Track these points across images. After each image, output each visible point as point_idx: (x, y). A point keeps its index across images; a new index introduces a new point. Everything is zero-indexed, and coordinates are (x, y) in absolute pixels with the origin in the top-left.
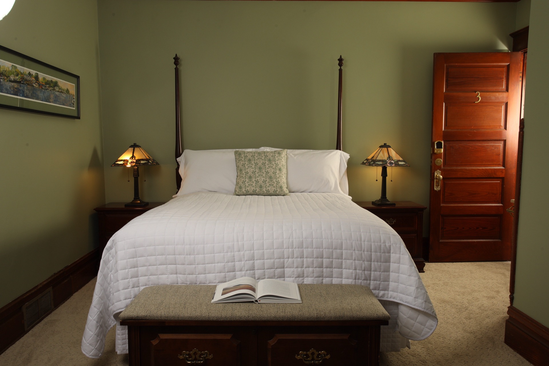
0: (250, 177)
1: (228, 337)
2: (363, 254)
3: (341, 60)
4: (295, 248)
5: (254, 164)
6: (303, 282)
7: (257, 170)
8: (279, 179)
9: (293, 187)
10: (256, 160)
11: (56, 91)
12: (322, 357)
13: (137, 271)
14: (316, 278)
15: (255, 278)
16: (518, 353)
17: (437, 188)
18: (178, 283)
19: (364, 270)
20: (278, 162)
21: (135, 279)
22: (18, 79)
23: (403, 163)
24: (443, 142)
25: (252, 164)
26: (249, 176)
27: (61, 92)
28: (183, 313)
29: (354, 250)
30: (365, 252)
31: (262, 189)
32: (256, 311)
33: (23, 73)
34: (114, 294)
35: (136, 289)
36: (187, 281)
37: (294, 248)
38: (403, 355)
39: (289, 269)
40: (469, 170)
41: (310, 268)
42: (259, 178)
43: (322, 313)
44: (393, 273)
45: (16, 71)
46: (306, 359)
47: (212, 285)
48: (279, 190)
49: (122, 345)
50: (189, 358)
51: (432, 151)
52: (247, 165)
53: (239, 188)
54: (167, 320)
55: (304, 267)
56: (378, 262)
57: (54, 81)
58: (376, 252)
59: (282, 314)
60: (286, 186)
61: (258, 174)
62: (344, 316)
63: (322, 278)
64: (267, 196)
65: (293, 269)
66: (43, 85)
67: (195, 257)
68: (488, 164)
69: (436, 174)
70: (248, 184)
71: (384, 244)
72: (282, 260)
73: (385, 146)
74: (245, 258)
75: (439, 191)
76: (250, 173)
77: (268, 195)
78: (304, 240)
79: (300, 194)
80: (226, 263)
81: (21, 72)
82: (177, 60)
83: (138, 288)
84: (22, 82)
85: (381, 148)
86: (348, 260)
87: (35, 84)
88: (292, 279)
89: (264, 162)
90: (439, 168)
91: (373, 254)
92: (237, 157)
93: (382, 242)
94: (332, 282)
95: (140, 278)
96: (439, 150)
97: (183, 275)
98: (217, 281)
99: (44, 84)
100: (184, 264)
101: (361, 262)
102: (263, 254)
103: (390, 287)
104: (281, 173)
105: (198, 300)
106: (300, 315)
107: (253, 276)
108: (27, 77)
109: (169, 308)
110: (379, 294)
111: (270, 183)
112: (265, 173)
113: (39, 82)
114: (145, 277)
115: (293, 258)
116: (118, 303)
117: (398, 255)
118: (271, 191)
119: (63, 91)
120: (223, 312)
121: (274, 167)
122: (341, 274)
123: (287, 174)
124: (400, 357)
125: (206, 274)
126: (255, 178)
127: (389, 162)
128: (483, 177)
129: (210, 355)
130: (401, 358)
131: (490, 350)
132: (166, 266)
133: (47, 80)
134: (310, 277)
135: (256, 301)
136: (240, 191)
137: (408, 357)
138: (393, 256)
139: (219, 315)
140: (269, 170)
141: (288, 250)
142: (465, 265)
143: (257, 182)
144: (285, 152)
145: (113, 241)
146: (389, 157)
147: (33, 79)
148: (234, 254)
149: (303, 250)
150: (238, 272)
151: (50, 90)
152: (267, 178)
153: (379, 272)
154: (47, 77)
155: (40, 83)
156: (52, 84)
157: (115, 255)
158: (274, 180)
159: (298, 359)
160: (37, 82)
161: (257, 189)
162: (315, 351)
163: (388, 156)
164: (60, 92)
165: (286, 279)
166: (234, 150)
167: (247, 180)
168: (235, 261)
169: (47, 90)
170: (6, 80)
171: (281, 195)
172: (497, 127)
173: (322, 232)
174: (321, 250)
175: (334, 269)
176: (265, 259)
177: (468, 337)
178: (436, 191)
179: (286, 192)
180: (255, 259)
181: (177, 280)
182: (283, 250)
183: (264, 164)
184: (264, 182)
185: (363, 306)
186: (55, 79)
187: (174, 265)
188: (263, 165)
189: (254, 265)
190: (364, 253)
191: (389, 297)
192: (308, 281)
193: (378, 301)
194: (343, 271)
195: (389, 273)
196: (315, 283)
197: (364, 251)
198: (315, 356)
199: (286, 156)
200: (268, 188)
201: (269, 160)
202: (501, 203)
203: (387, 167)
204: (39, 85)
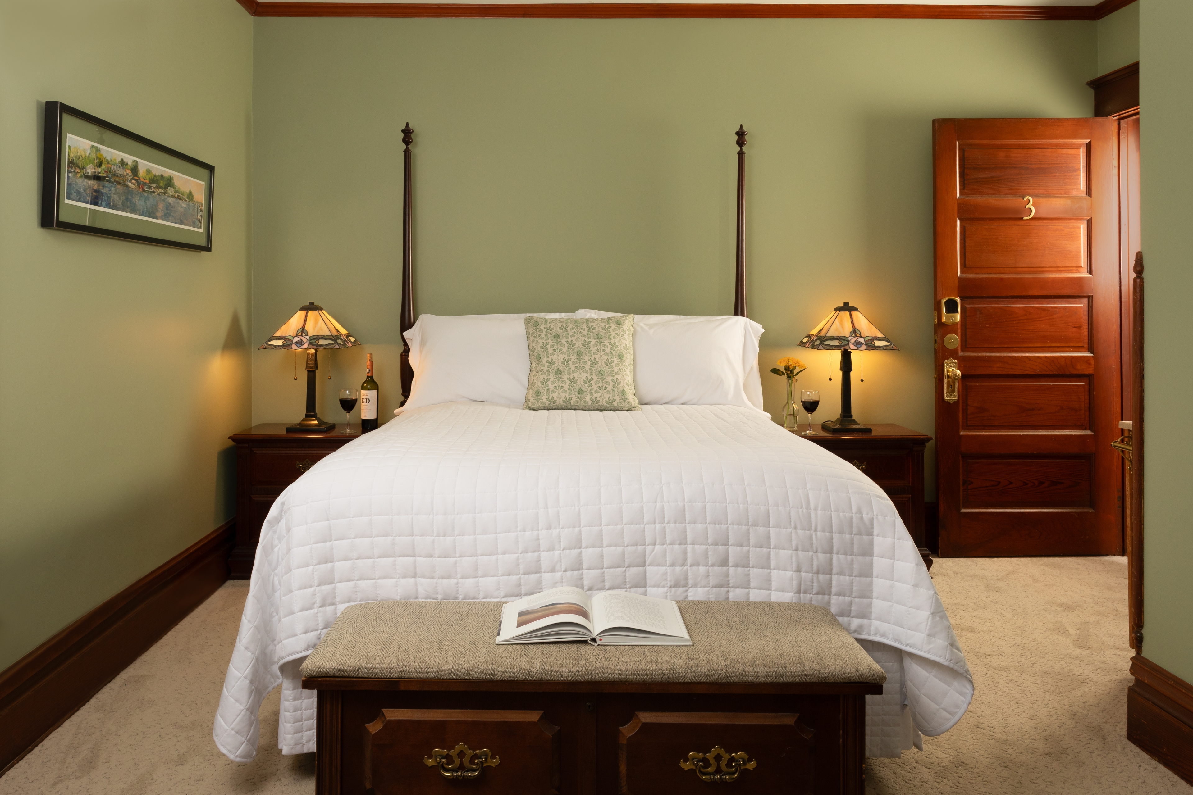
0: (559, 372)
1: (533, 716)
2: (814, 536)
3: (741, 134)
4: (668, 523)
5: (566, 345)
6: (687, 597)
7: (571, 357)
8: (619, 377)
9: (649, 393)
10: (569, 336)
11: (168, 196)
12: (740, 765)
13: (332, 570)
14: (714, 590)
15: (582, 587)
16: (1159, 762)
17: (949, 397)
18: (417, 598)
19: (818, 573)
20: (616, 340)
21: (327, 588)
22: (100, 173)
23: (884, 343)
24: (958, 300)
25: (563, 345)
26: (556, 368)
27: (179, 198)
28: (437, 663)
29: (795, 528)
30: (819, 533)
31: (582, 396)
32: (595, 660)
33: (111, 160)
34: (283, 620)
35: (329, 609)
36: (437, 593)
37: (666, 522)
38: (905, 766)
39: (657, 567)
40: (1017, 358)
41: (700, 567)
42: (578, 373)
43: (737, 666)
44: (880, 580)
45: (97, 158)
46: (702, 770)
47: (493, 602)
48: (618, 399)
49: (294, 733)
50: (448, 764)
51: (936, 318)
52: (552, 346)
53: (534, 395)
54: (402, 678)
55: (689, 565)
56: (846, 554)
57: (165, 175)
58: (841, 532)
59: (651, 667)
60: (634, 389)
61: (576, 365)
62: (786, 673)
63: (727, 589)
64: (593, 410)
65: (664, 568)
66: (145, 183)
67: (455, 539)
68: (1056, 345)
69: (946, 367)
70: (555, 385)
71: (858, 515)
72: (640, 548)
73: (846, 308)
74: (562, 543)
75: (954, 402)
76: (558, 364)
77: (595, 409)
78: (686, 506)
79: (662, 407)
80: (522, 554)
81: (107, 158)
82: (408, 134)
83: (333, 607)
84: (107, 178)
85: (838, 312)
86: (783, 550)
87: (130, 182)
88: (661, 590)
89: (587, 341)
90: (953, 354)
91: (836, 536)
92: (531, 331)
93: (854, 511)
94: (749, 598)
95: (338, 585)
96: (952, 316)
97: (429, 580)
98: (502, 594)
99: (147, 181)
100: (431, 556)
101: (811, 554)
102: (600, 534)
103: (873, 610)
104: (622, 364)
105: (467, 634)
106: (690, 670)
107: (579, 584)
108: (117, 168)
109: (407, 651)
110: (849, 624)
111: (599, 385)
112: (589, 363)
113: (138, 178)
114: (347, 582)
115: (663, 544)
116: (290, 639)
117: (889, 540)
118: (601, 400)
119: (181, 196)
120: (523, 661)
121: (608, 351)
122: (769, 580)
123: (635, 365)
124: (899, 770)
125: (477, 577)
126: (569, 374)
127: (853, 341)
128: (1048, 373)
129: (493, 757)
130: (903, 772)
131: (1099, 755)
132: (393, 558)
133: (154, 173)
134: (701, 587)
135: (594, 640)
136: (538, 400)
137: (917, 771)
138: (880, 543)
139: (515, 667)
140: (597, 357)
141: (653, 525)
142: (1018, 565)
143: (573, 381)
144: (631, 320)
145: (283, 504)
146: (855, 331)
147: (129, 172)
148: (538, 535)
149: (686, 526)
150: (546, 574)
151: (159, 195)
152: (594, 374)
153: (848, 576)
154: (154, 167)
155: (140, 179)
156: (161, 181)
157: (285, 535)
158: (609, 379)
159: (686, 769)
160: (135, 178)
161: (573, 396)
162: (722, 752)
163: (852, 329)
164: (175, 198)
165: (649, 589)
166: (523, 316)
167: (552, 378)
168: (541, 550)
169: (153, 194)
170: (79, 175)
171: (624, 409)
172: (1073, 270)
173: (724, 488)
174: (724, 527)
175: (751, 569)
176: (604, 545)
177: (1045, 725)
178: (948, 402)
179: (633, 403)
180: (584, 545)
181: (417, 590)
182: (642, 526)
183: (586, 344)
184: (588, 381)
185: (825, 650)
186: (167, 172)
187: (411, 557)
188: (584, 347)
189: (581, 560)
190: (816, 535)
191: (872, 633)
192: (696, 594)
193: (854, 640)
194: (772, 574)
195: (870, 579)
196: (712, 600)
197: (816, 531)
198: (723, 764)
199: (631, 328)
200: (595, 395)
201: (598, 337)
202: (1090, 429)
203: (852, 351)
204: (139, 184)
